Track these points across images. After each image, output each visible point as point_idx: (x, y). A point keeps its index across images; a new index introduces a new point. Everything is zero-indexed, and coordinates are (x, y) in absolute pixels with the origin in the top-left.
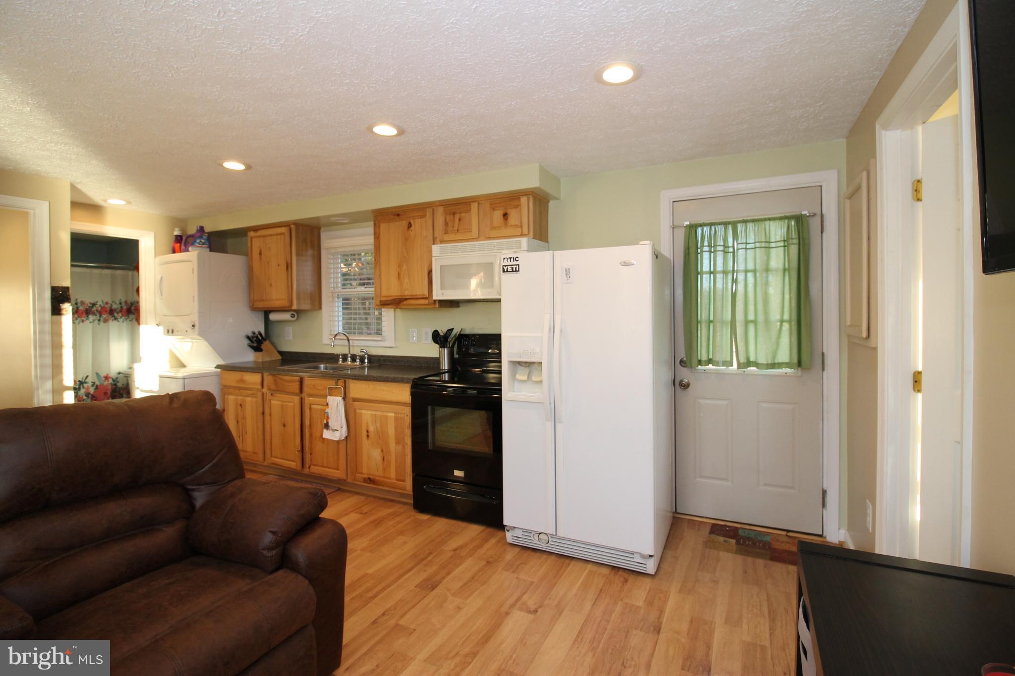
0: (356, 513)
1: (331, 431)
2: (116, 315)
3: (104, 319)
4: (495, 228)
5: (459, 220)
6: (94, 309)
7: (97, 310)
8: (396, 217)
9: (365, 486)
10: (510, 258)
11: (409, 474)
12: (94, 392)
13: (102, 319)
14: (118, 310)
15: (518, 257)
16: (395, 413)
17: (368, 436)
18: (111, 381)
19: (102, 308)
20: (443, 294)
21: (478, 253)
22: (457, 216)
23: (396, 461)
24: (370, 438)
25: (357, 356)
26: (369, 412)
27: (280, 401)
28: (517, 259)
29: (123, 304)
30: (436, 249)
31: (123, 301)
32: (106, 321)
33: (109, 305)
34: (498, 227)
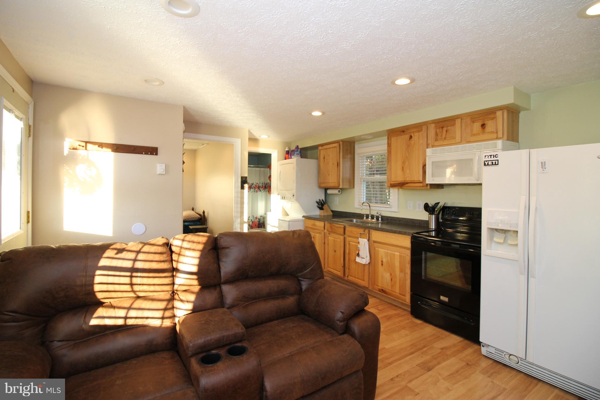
0: (375, 309)
1: (361, 258)
2: (260, 189)
3: (256, 191)
4: (474, 135)
5: (446, 131)
6: (253, 186)
7: (254, 187)
8: (402, 133)
9: (380, 294)
10: (491, 156)
11: (408, 292)
12: (252, 224)
13: (255, 191)
14: (261, 187)
15: (497, 155)
16: (400, 253)
17: (382, 264)
18: (258, 219)
19: (255, 185)
20: (433, 180)
21: (460, 152)
22: (445, 129)
23: (400, 283)
24: (383, 266)
25: (375, 216)
26: (383, 250)
27: (333, 237)
28: (496, 156)
29: (263, 184)
30: (429, 151)
31: (263, 182)
32: (257, 192)
33: (258, 184)
34: (477, 134)
